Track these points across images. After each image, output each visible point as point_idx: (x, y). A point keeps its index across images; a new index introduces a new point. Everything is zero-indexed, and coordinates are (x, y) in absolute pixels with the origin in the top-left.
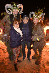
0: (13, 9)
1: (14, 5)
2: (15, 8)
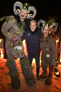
0: (22, 8)
2: (25, 7)
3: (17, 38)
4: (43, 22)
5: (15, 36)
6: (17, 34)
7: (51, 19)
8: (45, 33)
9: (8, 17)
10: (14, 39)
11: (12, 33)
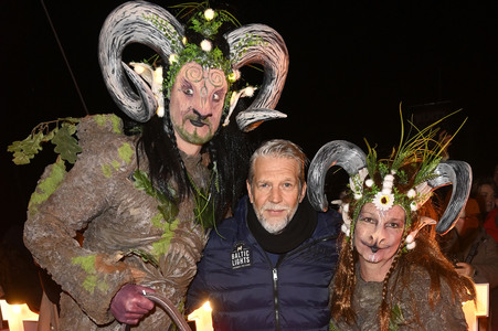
0: (183, 57)
1: (202, 21)
2: (206, 45)
3: (153, 290)
4: (352, 158)
5: (137, 273)
6: (150, 260)
7: (411, 133)
8: (375, 248)
9: (72, 129)
10: (130, 303)
11: (112, 252)
